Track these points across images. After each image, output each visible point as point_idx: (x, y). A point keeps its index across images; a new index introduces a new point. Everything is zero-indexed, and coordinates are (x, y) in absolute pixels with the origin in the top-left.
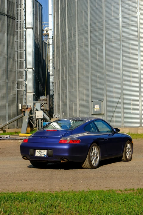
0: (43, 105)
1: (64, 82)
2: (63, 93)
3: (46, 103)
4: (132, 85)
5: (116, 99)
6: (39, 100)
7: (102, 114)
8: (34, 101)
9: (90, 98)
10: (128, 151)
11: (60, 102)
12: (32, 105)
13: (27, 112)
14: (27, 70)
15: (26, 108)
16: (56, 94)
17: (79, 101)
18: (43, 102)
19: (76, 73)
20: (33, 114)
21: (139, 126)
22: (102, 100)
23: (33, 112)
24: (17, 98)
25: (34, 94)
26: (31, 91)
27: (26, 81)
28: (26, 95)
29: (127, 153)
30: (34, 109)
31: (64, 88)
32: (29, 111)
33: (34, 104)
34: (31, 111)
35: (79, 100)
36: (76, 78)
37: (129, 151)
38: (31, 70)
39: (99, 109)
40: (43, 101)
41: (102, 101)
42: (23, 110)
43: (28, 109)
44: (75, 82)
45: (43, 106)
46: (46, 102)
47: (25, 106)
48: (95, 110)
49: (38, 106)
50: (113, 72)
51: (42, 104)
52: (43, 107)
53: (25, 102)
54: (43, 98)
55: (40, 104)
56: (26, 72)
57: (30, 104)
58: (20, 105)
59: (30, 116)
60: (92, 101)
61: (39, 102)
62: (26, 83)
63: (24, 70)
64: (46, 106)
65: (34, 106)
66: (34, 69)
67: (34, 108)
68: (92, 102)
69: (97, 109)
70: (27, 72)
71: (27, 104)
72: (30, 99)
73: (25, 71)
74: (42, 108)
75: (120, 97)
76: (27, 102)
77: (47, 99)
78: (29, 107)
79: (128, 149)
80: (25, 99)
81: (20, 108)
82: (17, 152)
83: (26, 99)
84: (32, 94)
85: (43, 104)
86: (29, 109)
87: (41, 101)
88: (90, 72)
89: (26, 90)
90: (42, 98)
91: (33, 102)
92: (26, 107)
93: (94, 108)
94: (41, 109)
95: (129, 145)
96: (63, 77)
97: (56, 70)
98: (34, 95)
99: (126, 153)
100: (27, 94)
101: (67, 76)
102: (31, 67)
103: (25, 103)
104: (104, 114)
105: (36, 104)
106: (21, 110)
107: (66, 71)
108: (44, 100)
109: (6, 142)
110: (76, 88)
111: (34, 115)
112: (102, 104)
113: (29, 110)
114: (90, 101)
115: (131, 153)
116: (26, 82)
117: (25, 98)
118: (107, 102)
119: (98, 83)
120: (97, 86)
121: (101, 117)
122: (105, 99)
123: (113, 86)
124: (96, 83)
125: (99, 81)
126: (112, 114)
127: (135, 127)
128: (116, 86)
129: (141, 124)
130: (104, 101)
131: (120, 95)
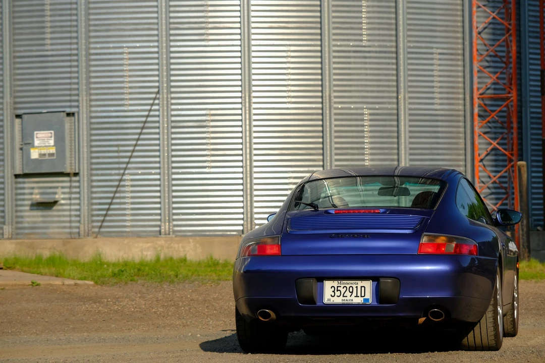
5: (135, 109)
7: (68, 175)
9: (8, 100)
21: (241, 232)
22: (68, 110)
39: (53, 150)
41: (68, 115)
48: (34, 154)
60: (19, 112)
68: (18, 116)
69: (43, 151)
75: (154, 99)
93: (27, 143)
104: (76, 174)
112: (67, 126)
114: (8, 114)
118: (94, 120)
119: (49, 30)
120: (44, 45)
121: (63, 187)
122: (83, 106)
123: (123, 47)
124: (38, 28)
125: (51, 21)
126: (118, 174)
127: (222, 236)
128: (138, 45)
129: (249, 220)
130: (78, 113)
131: (156, 90)
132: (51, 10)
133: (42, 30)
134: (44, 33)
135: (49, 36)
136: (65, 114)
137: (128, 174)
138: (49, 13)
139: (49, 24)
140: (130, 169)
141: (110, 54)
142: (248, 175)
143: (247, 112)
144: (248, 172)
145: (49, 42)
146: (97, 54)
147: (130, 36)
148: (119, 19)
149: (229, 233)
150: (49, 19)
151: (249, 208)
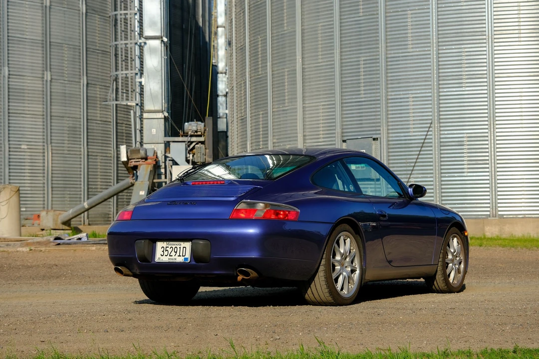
0: (194, 148)
1: (259, 82)
2: (255, 117)
3: (203, 143)
4: (467, 90)
5: (416, 134)
6: (181, 133)
7: (372, 180)
8: (165, 136)
9: (338, 130)
10: (452, 261)
11: (246, 144)
12: (160, 149)
13: (144, 171)
14: (145, 43)
15: (140, 156)
16: (235, 120)
17: (304, 139)
18: (194, 139)
19: (295, 55)
20: (163, 177)
21: (489, 215)
22: (375, 136)
23: (163, 171)
24: (117, 132)
25: (166, 114)
26: (158, 107)
27: (141, 77)
28: (141, 118)
29: (451, 265)
30: (165, 163)
31: (259, 101)
32: (150, 168)
33: (167, 145)
34: (157, 166)
35: (304, 136)
36: (295, 70)
37: (455, 262)
38: (156, 43)
40: (191, 136)
41: (374, 139)
42: (132, 164)
43: (146, 159)
44: (293, 83)
45: (194, 150)
46: (202, 139)
47: (138, 151)
48: (353, 167)
49: (178, 150)
50: (409, 50)
51: (191, 146)
52: (194, 154)
53: (138, 139)
54: (195, 128)
55: (184, 144)
56: (141, 48)
57: (153, 146)
58: (123, 149)
59: (153, 183)
60: (345, 138)
61: (180, 139)
62: (140, 83)
63: (136, 43)
64: (203, 151)
65: (165, 152)
66: (165, 39)
67: (166, 157)
68: (344, 141)
70: (146, 49)
71: (145, 146)
72: (154, 131)
73: (137, 47)
74: (191, 157)
75: (430, 127)
76: (145, 141)
77: (205, 130)
78: (150, 154)
79: (453, 255)
80: (138, 132)
81: (124, 158)
82: (106, 273)
83: (141, 131)
84: (161, 115)
85: (194, 144)
86: (149, 161)
87: (187, 136)
88: (337, 51)
89: (142, 105)
90: (190, 126)
91: (162, 138)
92: (142, 153)
94: (188, 161)
95: (455, 243)
96: (255, 69)
97: (234, 48)
98: (166, 119)
99: (447, 267)
100: (145, 115)
101: (269, 64)
102: (158, 34)
103: (138, 143)
104: (378, 180)
105: (172, 144)
106: (125, 164)
107: (265, 50)
108: (196, 132)
109: (75, 250)
110: (293, 99)
111: (166, 178)
112: (374, 147)
113: (149, 164)
114: (338, 140)
115: (462, 266)
116: (143, 80)
117: (138, 127)
118: (391, 143)
119: (363, 85)
120: (359, 94)
121: (371, 188)
122: (383, 133)
123: (409, 94)
124: (356, 83)
125: (364, 79)
126: (406, 178)
127: (475, 218)
128: (418, 92)
129: (494, 208)
130: (380, 138)
131: (430, 121)
132: (364, 72)
133: (359, 85)
134: (359, 87)
135: (363, 88)
136: (372, 139)
137: (413, 178)
138: (363, 74)
139: (362, 81)
140: (413, 174)
141: (401, 98)
142: (493, 178)
143: (492, 134)
144: (493, 176)
145: (363, 92)
146: (392, 99)
147: (413, 86)
148: (406, 75)
149: (480, 217)
150: (363, 77)
151: (494, 200)
